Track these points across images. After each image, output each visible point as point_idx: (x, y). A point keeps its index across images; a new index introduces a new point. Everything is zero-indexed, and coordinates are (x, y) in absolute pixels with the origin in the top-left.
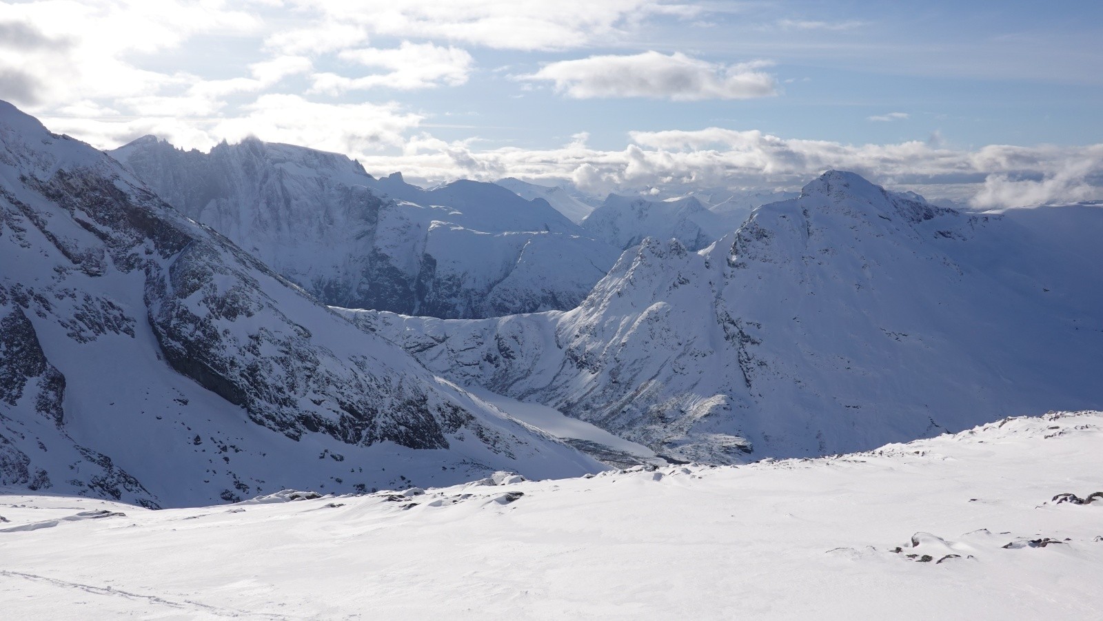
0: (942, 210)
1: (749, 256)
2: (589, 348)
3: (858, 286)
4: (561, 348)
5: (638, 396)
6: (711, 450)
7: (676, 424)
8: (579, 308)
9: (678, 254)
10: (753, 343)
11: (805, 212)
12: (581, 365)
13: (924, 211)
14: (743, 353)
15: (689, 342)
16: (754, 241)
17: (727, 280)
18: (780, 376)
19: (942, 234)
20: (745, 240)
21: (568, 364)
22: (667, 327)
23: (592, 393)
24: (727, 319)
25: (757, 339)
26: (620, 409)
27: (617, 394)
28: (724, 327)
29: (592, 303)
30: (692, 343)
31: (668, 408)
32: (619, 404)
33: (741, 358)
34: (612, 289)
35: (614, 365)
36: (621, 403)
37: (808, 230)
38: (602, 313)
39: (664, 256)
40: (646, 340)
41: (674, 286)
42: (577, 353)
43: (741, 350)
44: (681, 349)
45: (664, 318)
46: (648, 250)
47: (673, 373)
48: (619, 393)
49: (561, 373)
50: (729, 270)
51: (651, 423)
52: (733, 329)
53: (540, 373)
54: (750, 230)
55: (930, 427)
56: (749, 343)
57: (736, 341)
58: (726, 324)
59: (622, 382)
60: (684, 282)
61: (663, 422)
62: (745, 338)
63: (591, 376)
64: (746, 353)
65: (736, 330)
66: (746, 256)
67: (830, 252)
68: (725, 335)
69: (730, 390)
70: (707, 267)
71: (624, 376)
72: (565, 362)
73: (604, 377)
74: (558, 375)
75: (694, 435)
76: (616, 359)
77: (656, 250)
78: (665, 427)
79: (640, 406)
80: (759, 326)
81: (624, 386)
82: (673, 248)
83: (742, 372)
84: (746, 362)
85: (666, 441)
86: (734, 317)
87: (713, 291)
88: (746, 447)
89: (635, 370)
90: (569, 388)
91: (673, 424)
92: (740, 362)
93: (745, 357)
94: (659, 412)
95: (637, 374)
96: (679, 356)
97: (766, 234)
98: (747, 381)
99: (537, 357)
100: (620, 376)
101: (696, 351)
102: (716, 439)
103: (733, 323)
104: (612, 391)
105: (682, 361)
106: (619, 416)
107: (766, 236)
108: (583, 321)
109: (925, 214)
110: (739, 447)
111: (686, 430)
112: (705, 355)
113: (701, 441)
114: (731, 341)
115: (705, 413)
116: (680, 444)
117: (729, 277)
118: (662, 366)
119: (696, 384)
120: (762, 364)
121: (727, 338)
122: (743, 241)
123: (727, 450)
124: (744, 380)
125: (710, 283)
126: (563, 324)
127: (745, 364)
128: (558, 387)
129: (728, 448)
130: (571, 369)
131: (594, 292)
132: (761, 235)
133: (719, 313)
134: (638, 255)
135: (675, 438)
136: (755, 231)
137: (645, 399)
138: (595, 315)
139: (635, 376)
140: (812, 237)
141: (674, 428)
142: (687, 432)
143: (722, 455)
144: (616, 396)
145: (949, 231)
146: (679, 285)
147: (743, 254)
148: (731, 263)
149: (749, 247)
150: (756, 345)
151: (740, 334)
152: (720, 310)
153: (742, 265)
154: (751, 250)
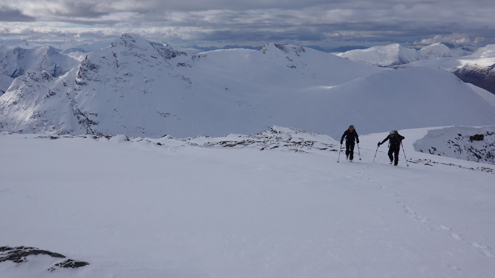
0: (180, 53)
3: (144, 92)
9: (47, 79)
10: (94, 124)
11: (114, 55)
13: (172, 54)
14: (90, 130)
15: (59, 126)
16: (89, 71)
17: (77, 92)
19: (181, 64)
20: (84, 70)
22: (45, 119)
24: (79, 112)
25: (96, 122)
28: (78, 117)
33: (89, 132)
37: (117, 64)
39: (39, 81)
41: (47, 96)
43: (88, 128)
45: (43, 114)
46: (29, 77)
50: (77, 87)
52: (82, 117)
54: (86, 65)
56: (92, 124)
57: (85, 123)
60: (53, 94)
62: (89, 122)
64: (91, 129)
65: (85, 118)
66: (86, 79)
67: (129, 75)
68: (79, 121)
70: (65, 86)
77: (34, 78)
80: (96, 115)
82: (44, 76)
86: (83, 112)
87: (70, 98)
93: (91, 131)
97: (95, 67)
103: (82, 114)
107: (95, 68)
109: (172, 55)
112: (69, 133)
114: (82, 124)
121: (80, 123)
125: (67, 94)
134: (23, 81)
136: (89, 65)
140: (119, 68)
145: (184, 63)
146: (50, 96)
147: (84, 78)
148: (78, 83)
149: (87, 74)
150: (96, 125)
151: (87, 120)
152: (75, 109)
153: (84, 84)
154: (88, 76)
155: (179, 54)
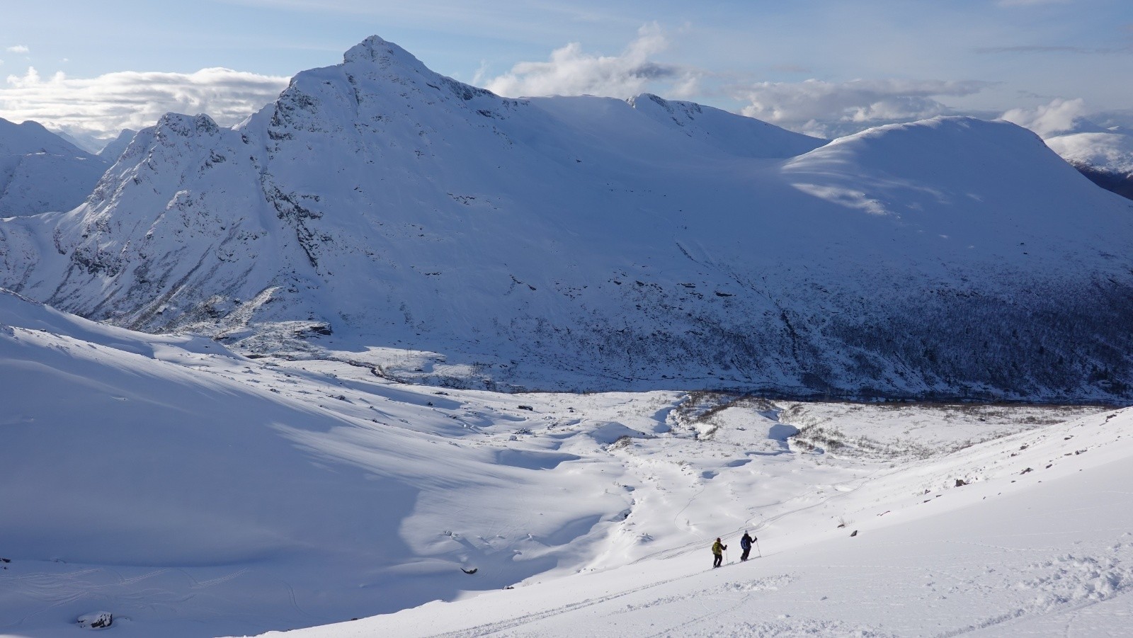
0: (479, 91)
1: (295, 125)
2: (103, 247)
3: (418, 153)
4: (64, 253)
5: (177, 293)
6: (282, 337)
7: (232, 316)
8: (85, 204)
9: (207, 130)
10: (313, 217)
11: (351, 79)
12: (95, 268)
13: (464, 91)
14: (303, 230)
15: (235, 225)
16: (298, 110)
17: (271, 154)
18: (349, 250)
19: (482, 113)
20: (287, 108)
21: (76, 271)
22: (203, 211)
23: (113, 298)
24: (278, 195)
25: (317, 213)
26: (154, 311)
27: (148, 295)
28: (276, 205)
29: (101, 196)
30: (238, 226)
31: (217, 301)
32: (153, 303)
33: (301, 236)
34: (125, 177)
35: (138, 263)
36: (155, 304)
37: (357, 96)
38: (116, 205)
40: (179, 229)
41: (207, 164)
42: (86, 255)
43: (300, 227)
44: (225, 234)
45: (198, 201)
46: (167, 127)
47: (219, 261)
48: (151, 293)
49: (68, 282)
50: (272, 143)
51: (197, 319)
52: (286, 206)
53: (37, 285)
54: (291, 97)
55: (513, 284)
56: (308, 218)
57: (292, 217)
58: (278, 201)
59: (152, 280)
60: (218, 160)
61: (213, 317)
62: (302, 213)
63: (108, 280)
64: (306, 229)
65: (291, 206)
66: (290, 126)
67: (384, 119)
68: (278, 213)
69: (294, 272)
70: (245, 142)
71: (155, 273)
72: (71, 269)
73: (128, 279)
74: (63, 284)
75: (256, 325)
76: (140, 255)
77: (178, 128)
78: (217, 322)
79: (180, 304)
80: (316, 199)
81: (156, 284)
82: (199, 123)
83: (304, 251)
84: (307, 239)
85: (220, 336)
86: (285, 192)
87: (256, 167)
88: (323, 328)
89: (168, 264)
90: (79, 298)
91: (228, 317)
92: (300, 240)
93: (305, 233)
94: (207, 306)
95: (171, 269)
96: (225, 242)
97: (310, 101)
98: (312, 260)
99: (31, 268)
100: (149, 274)
101: (245, 233)
102: (285, 325)
103: (286, 198)
104: (141, 292)
105: (228, 248)
106: (153, 319)
107: (310, 104)
108: (90, 218)
109: (465, 94)
110: (315, 329)
111: (245, 320)
112: (256, 237)
113: (267, 331)
114: (286, 218)
115: (267, 299)
116: (241, 338)
117: (274, 150)
118: (204, 255)
119: (250, 270)
120: (326, 239)
121: (281, 216)
122: (285, 110)
123: (301, 335)
124: (308, 259)
125: (252, 158)
126: (64, 225)
127: (307, 242)
128: (65, 298)
129: (302, 332)
130: (83, 275)
131: (102, 183)
132: (305, 102)
133: (267, 190)
134: (155, 135)
135: (232, 331)
136: (297, 98)
137: (186, 295)
138: (107, 208)
139: (169, 271)
140: (362, 104)
141: (229, 320)
142: (247, 324)
143: (297, 341)
144: (147, 297)
145: (489, 111)
146: (213, 163)
147: (287, 124)
148: (274, 134)
149: (294, 116)
150: (317, 219)
151: (296, 210)
152: (267, 187)
153: (289, 136)
154: (295, 119)
155: (478, 93)
